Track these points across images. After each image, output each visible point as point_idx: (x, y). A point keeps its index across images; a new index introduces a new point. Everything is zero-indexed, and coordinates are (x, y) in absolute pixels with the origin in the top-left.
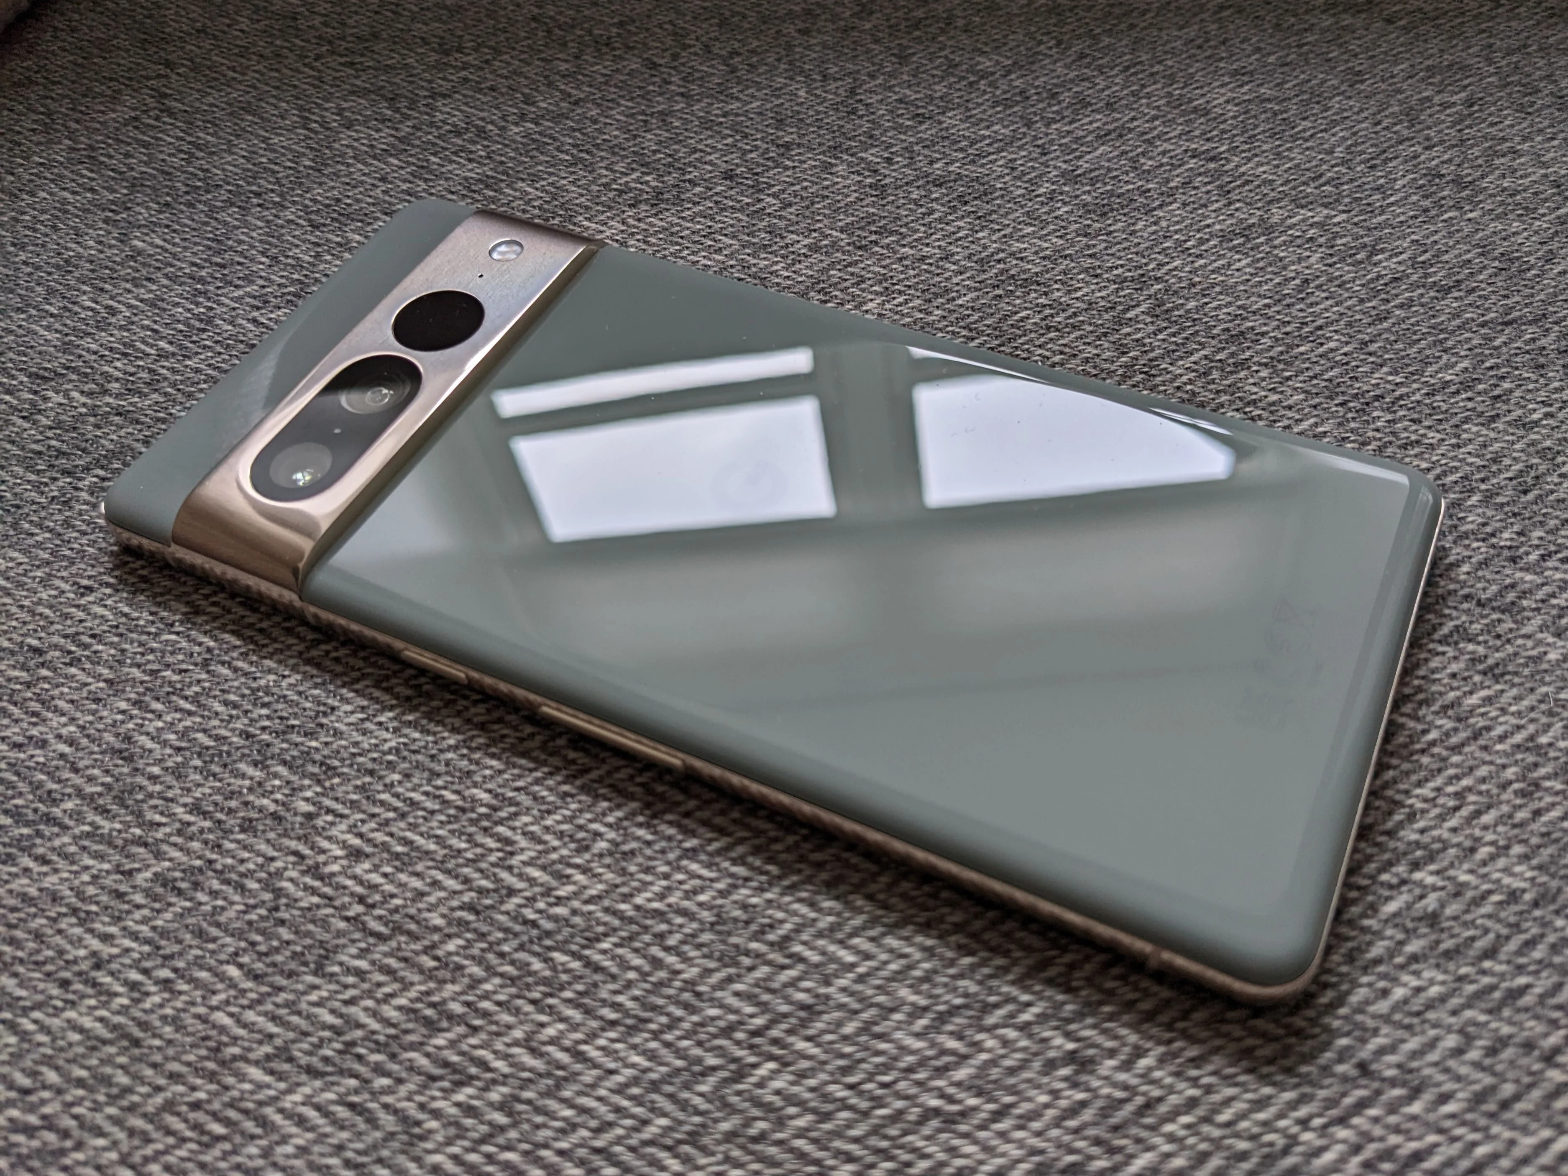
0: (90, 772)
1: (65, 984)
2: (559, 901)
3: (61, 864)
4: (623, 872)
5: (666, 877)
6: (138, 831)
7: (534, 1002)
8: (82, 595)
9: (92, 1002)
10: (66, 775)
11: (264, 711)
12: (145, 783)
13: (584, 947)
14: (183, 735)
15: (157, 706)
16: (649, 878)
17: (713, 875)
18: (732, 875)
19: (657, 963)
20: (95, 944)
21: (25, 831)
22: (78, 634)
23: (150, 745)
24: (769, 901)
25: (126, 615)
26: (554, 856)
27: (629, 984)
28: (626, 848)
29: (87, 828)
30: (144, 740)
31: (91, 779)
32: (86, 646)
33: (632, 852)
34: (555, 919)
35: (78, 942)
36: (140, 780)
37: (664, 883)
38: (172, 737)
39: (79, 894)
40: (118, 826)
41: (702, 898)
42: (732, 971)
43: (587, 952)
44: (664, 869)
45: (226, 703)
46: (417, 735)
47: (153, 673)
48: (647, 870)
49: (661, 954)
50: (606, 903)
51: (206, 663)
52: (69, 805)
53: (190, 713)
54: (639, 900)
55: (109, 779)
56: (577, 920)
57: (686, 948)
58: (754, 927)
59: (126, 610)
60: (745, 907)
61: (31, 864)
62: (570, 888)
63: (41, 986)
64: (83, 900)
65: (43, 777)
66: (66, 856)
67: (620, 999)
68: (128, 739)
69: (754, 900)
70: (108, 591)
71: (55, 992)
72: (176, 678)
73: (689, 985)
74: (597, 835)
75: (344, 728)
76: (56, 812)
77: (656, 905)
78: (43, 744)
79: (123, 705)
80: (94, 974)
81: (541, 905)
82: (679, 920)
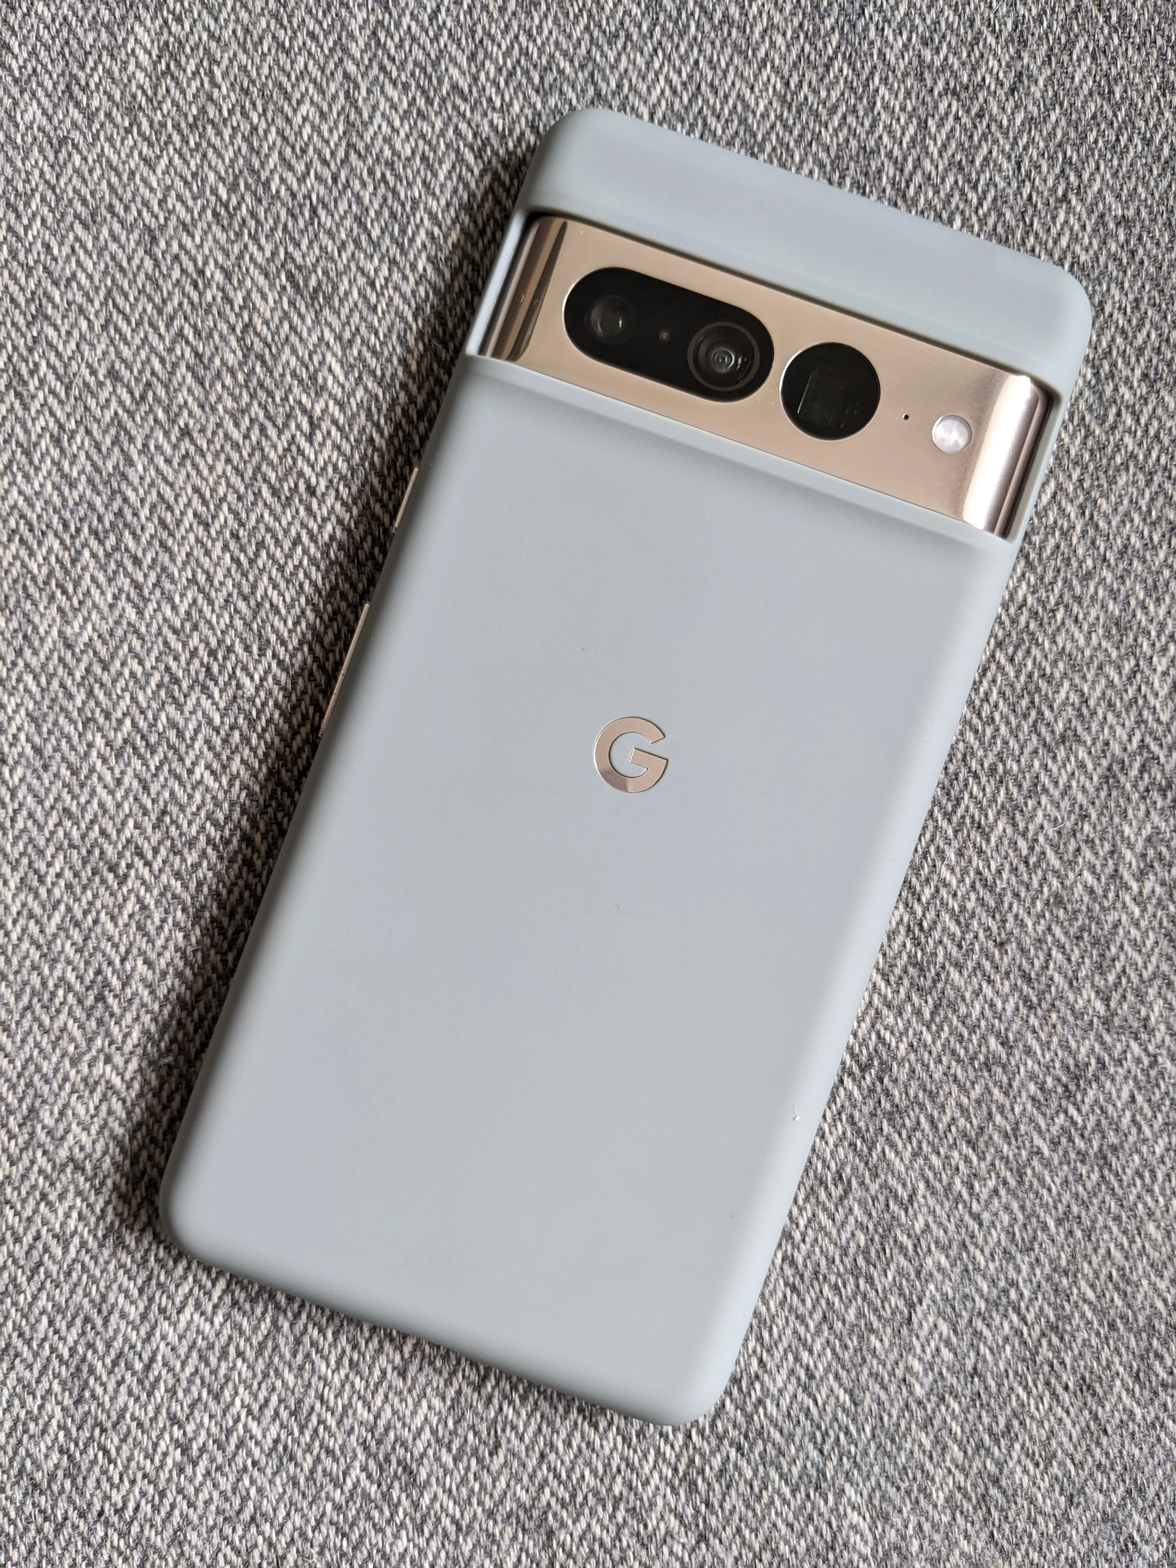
5: (903, 109)
13: (844, 55)
17: (905, 145)
19: (833, 111)
33: (923, 80)
37: (897, 108)
49: (840, 113)
50: (880, 66)
54: (883, 90)
56: (865, 47)
77: (879, 104)
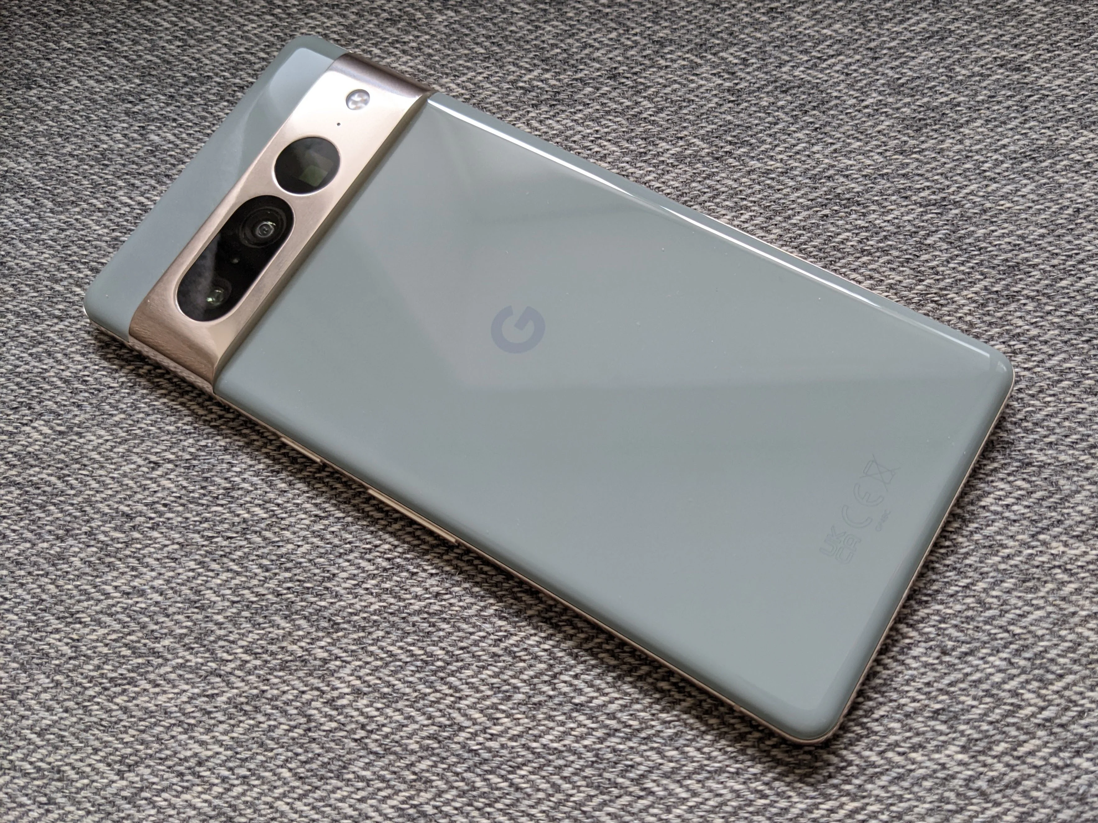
0: (176, 617)
1: (181, 775)
2: (493, 737)
3: (167, 687)
4: (534, 718)
5: (563, 724)
6: (213, 665)
7: (478, 809)
8: (153, 469)
9: (199, 789)
10: (162, 619)
11: (288, 575)
12: (215, 628)
13: (510, 772)
14: (234, 591)
15: (214, 566)
16: (551, 724)
17: (594, 726)
18: (606, 726)
19: (557, 788)
20: (197, 748)
21: (140, 660)
22: (154, 503)
23: (214, 598)
24: (632, 748)
25: (185, 488)
26: (488, 703)
27: (539, 801)
28: (535, 700)
29: (180, 661)
30: (209, 594)
31: (177, 622)
32: (161, 514)
33: (540, 703)
34: (489, 750)
35: (185, 746)
36: (211, 625)
37: (561, 729)
38: (228, 592)
39: (181, 710)
40: (200, 660)
41: (586, 742)
42: (606, 797)
43: (511, 776)
44: (562, 718)
45: (261, 566)
46: (392, 600)
47: (209, 538)
48: (550, 718)
49: (560, 782)
50: (523, 741)
51: (244, 533)
52: (166, 642)
53: (238, 574)
54: (544, 741)
55: (189, 624)
56: (504, 752)
57: (576, 778)
58: (620, 767)
59: (185, 483)
60: (614, 750)
61: (148, 686)
62: (499, 728)
63: (166, 775)
64: (184, 714)
65: (147, 619)
66: (169, 681)
67: (533, 811)
68: (198, 592)
69: (621, 747)
70: (170, 466)
71: (175, 780)
72: (225, 543)
73: (579, 806)
74: (516, 688)
75: (343, 592)
76: (158, 647)
77: (555, 745)
78: (142, 593)
79: (192, 565)
80: (197, 769)
81: (480, 739)
82: (572, 758)
